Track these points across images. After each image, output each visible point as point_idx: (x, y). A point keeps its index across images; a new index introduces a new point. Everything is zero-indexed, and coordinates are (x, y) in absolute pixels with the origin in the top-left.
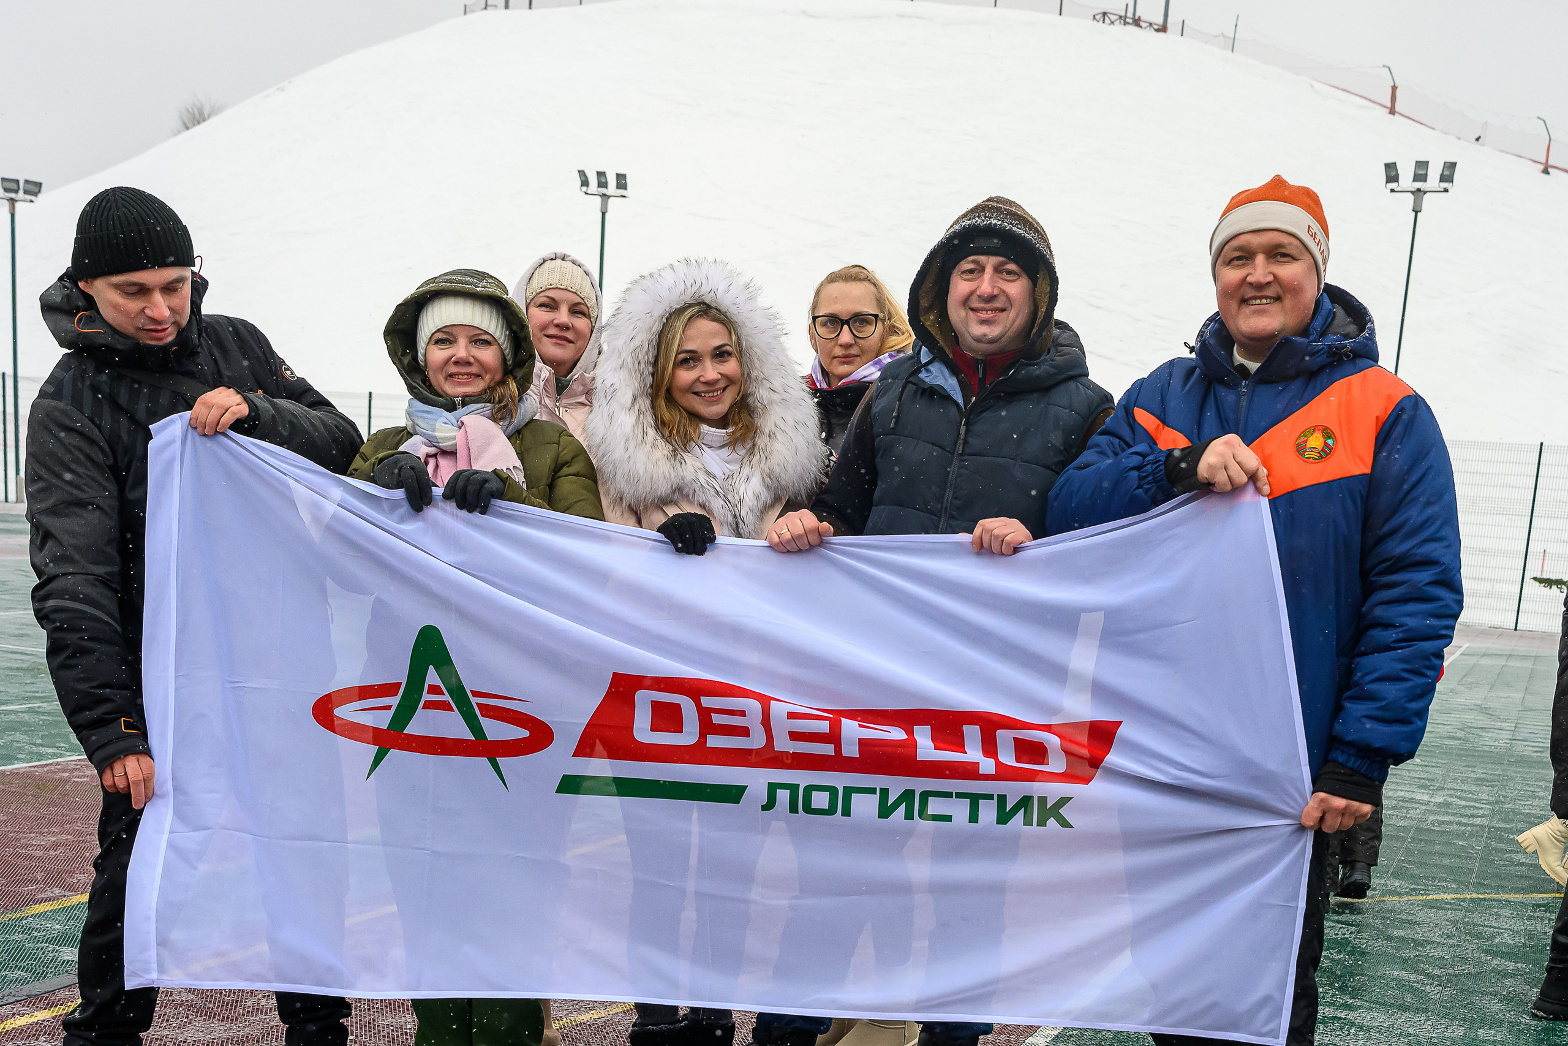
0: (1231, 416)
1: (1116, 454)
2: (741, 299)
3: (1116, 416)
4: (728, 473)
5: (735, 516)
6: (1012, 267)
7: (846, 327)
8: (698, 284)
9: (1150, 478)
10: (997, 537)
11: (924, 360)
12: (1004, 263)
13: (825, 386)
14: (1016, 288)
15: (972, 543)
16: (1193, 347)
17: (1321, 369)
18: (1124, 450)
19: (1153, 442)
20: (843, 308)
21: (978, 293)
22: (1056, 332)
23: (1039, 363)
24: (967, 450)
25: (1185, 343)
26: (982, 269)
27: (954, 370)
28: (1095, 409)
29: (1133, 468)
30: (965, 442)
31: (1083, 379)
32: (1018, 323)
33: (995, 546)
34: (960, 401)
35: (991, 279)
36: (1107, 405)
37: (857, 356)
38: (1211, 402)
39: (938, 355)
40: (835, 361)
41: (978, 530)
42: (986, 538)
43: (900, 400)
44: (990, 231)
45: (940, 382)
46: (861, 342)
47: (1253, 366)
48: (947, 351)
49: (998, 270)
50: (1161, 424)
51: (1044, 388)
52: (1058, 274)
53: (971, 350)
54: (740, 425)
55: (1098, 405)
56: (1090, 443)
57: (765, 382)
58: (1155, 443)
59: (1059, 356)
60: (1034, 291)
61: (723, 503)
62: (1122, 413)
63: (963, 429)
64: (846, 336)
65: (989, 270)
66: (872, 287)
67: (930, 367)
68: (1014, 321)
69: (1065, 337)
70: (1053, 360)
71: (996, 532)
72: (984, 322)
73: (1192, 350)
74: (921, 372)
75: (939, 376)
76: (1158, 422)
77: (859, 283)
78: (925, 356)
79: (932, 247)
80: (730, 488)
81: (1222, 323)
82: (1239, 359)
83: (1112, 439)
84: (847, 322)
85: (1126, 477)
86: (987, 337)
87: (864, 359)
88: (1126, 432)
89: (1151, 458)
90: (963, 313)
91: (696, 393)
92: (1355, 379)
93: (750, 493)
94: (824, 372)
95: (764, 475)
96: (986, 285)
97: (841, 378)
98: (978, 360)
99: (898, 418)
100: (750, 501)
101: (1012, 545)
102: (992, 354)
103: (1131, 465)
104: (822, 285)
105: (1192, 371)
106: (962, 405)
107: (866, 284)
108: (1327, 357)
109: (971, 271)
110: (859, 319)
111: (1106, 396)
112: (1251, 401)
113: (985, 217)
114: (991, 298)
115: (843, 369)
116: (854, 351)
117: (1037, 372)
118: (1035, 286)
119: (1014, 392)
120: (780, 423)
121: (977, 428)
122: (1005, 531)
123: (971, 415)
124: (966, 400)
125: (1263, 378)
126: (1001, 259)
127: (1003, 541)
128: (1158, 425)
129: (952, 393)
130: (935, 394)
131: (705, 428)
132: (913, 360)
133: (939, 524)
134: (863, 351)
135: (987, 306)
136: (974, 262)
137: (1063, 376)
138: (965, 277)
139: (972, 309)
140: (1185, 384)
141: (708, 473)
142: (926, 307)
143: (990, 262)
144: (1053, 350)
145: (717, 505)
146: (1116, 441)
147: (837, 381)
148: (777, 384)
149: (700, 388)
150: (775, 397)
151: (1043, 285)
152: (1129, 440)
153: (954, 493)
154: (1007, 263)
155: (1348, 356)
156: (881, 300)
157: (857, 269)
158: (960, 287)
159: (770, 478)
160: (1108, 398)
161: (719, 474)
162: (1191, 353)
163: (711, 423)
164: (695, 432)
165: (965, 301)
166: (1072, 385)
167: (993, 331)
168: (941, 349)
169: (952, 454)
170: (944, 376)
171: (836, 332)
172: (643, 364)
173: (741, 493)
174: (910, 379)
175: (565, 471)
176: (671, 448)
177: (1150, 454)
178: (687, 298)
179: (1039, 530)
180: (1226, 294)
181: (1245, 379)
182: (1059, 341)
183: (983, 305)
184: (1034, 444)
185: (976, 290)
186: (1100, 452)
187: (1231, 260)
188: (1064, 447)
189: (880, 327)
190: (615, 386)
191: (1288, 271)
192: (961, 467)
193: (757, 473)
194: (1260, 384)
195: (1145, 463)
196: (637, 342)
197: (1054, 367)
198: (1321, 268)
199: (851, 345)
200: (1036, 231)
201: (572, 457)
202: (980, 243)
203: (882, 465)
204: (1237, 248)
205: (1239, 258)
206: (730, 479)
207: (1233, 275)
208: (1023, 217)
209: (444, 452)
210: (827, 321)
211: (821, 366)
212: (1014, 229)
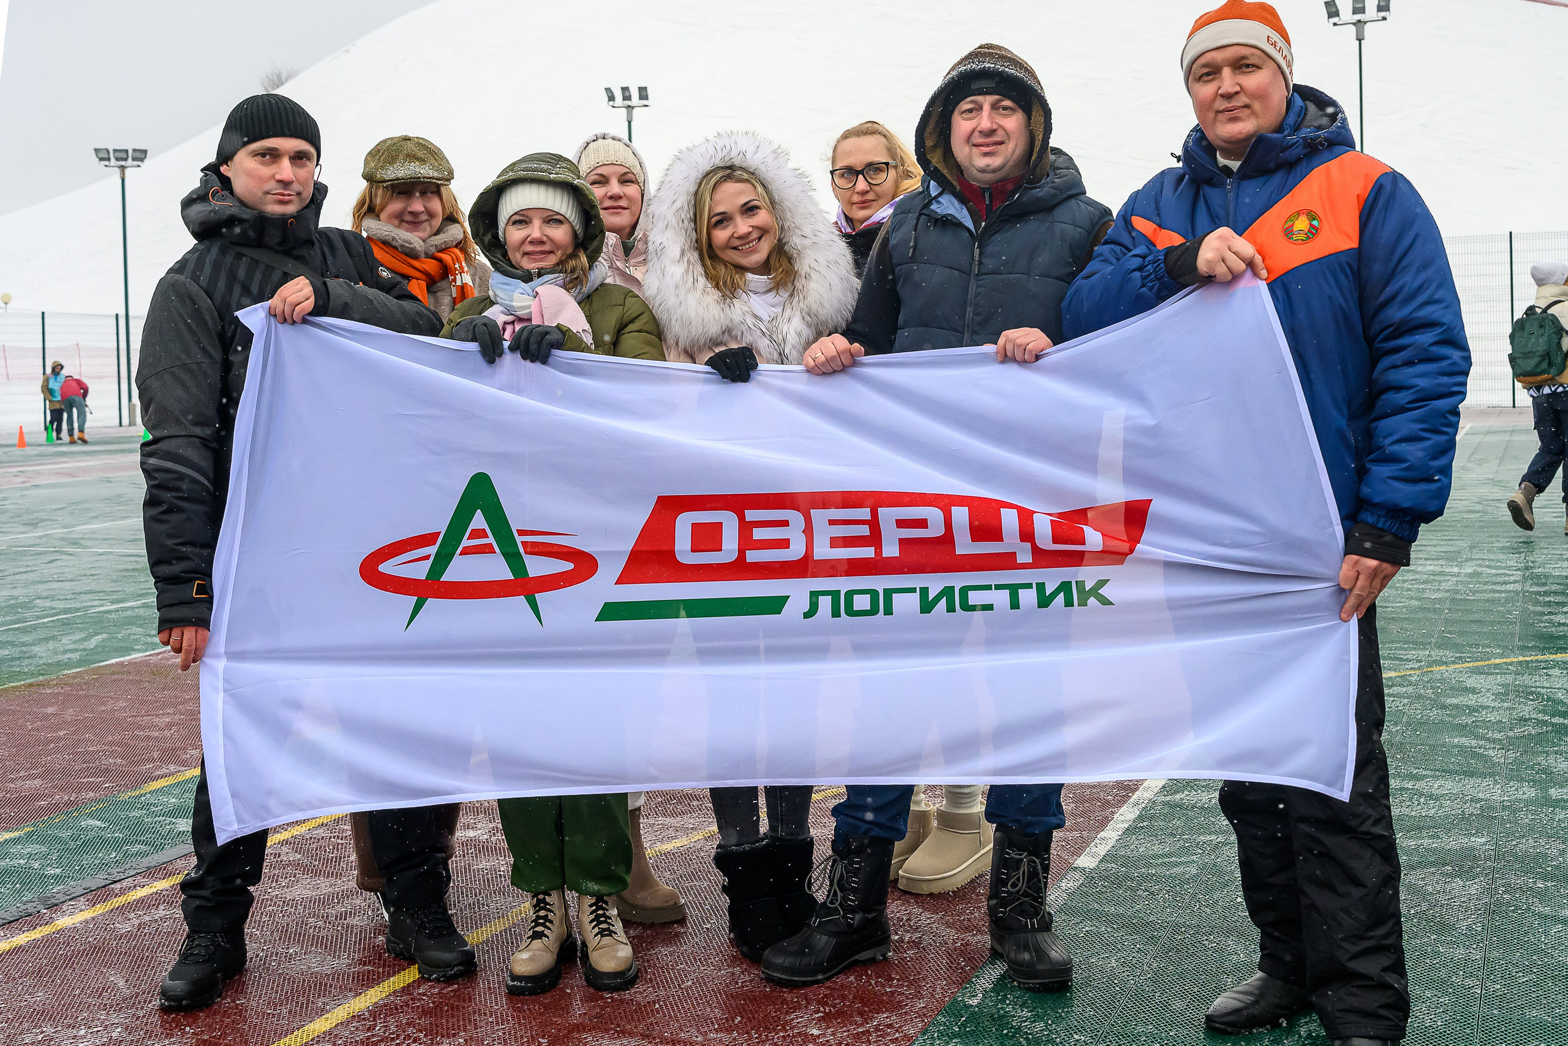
0: (1221, 213)
1: (1118, 259)
2: (769, 160)
3: (1116, 226)
4: (773, 315)
5: (780, 354)
6: (1007, 103)
7: (860, 176)
8: (728, 148)
9: (1153, 276)
10: (1019, 346)
11: (934, 193)
12: (999, 101)
13: (849, 230)
14: (1013, 122)
15: (997, 353)
16: (1180, 156)
17: (1299, 160)
18: (1125, 254)
19: (1151, 244)
20: (857, 160)
21: (979, 129)
22: (1052, 157)
23: (1042, 185)
24: (983, 270)
25: (1172, 154)
26: (980, 108)
27: (963, 199)
28: (1096, 224)
29: (1135, 270)
30: (980, 263)
31: (1082, 197)
32: (1017, 152)
33: (1018, 356)
34: (971, 226)
35: (990, 117)
36: (1107, 219)
37: (874, 201)
38: (1201, 203)
39: (946, 187)
40: (854, 207)
41: (1001, 341)
42: (1009, 348)
43: (915, 231)
44: (984, 74)
45: (951, 211)
46: (876, 188)
47: (1234, 166)
48: (954, 183)
49: (994, 107)
50: (1158, 227)
51: (1047, 207)
52: (1050, 106)
53: (978, 181)
54: (780, 270)
55: (1100, 218)
56: (1094, 254)
57: (796, 230)
58: (1154, 246)
59: (1058, 178)
60: (1030, 123)
61: (769, 343)
62: (1122, 223)
63: (977, 252)
64: (861, 184)
65: (987, 107)
66: (884, 138)
67: (939, 199)
68: (1014, 151)
69: (1059, 161)
70: (1053, 182)
71: (1018, 341)
72: (986, 154)
73: (1179, 159)
74: (932, 204)
75: (948, 206)
76: (1154, 225)
77: (870, 137)
78: (934, 191)
79: (933, 93)
80: (775, 329)
81: (1202, 132)
82: (1222, 161)
83: (1113, 246)
84: (862, 172)
85: (1129, 278)
86: (991, 167)
87: (880, 202)
88: (1127, 241)
89: (1150, 258)
90: (967, 149)
91: (735, 248)
92: (1332, 164)
93: (792, 332)
94: (847, 218)
95: (804, 314)
96: (985, 121)
97: (862, 221)
98: (984, 188)
99: (915, 247)
100: (792, 339)
101: (1034, 352)
102: (997, 182)
103: (1133, 267)
104: (838, 142)
105: (1181, 179)
106: (974, 231)
107: (876, 136)
108: (1304, 148)
109: (970, 111)
110: (873, 168)
111: (1105, 210)
112: (1237, 196)
113: (979, 62)
114: (991, 132)
115: (861, 214)
116: (870, 196)
117: (1040, 195)
118: (1029, 118)
119: (1020, 214)
120: (814, 264)
121: (990, 249)
122: (1026, 340)
123: (982, 239)
124: (977, 226)
125: (1244, 174)
126: (997, 97)
127: (1025, 350)
128: (1155, 229)
129: (962, 220)
130: (948, 223)
131: (750, 276)
132: (923, 195)
133: (963, 339)
134: (878, 197)
135: (988, 140)
136: (972, 102)
137: (1064, 196)
138: (965, 115)
139: (975, 145)
140: (1176, 190)
141: (756, 317)
142: (931, 146)
143: (987, 101)
144: (1051, 173)
145: (763, 345)
146: (1117, 248)
147: (859, 224)
148: (807, 230)
149: (737, 243)
150: (806, 242)
151: (1038, 117)
152: (1130, 246)
153: (974, 311)
154: (1003, 100)
155: (1323, 146)
156: (892, 149)
157: (869, 125)
158: (962, 126)
159: (810, 316)
160: (1107, 212)
161: (766, 318)
162: (1178, 161)
163: (754, 271)
164: (740, 280)
165: (968, 139)
166: (1073, 203)
167: (995, 162)
168: (948, 181)
169: (969, 275)
170: (954, 206)
171: (851, 182)
172: (686, 222)
173: (784, 333)
174: (923, 212)
175: (631, 327)
176: (720, 294)
177: (1150, 254)
178: (718, 162)
179: (1058, 336)
180: (1202, 107)
181: (1230, 178)
182: (1056, 165)
183: (984, 140)
184: (1044, 259)
185: (977, 127)
186: (1103, 261)
187: (1201, 76)
188: (1071, 260)
189: (892, 173)
190: (664, 244)
191: (1253, 81)
192: (978, 286)
193: (798, 314)
194: (1244, 180)
195: (1146, 264)
196: (678, 204)
197: (1055, 188)
198: (1287, 71)
199: (867, 192)
200: (1026, 70)
201: (637, 314)
202: (975, 86)
203: (904, 291)
204: (1204, 66)
205: (1208, 74)
206: (775, 321)
207: (1207, 90)
208: (1013, 59)
209: (520, 319)
210: (845, 173)
211: (844, 213)
212: (1007, 69)
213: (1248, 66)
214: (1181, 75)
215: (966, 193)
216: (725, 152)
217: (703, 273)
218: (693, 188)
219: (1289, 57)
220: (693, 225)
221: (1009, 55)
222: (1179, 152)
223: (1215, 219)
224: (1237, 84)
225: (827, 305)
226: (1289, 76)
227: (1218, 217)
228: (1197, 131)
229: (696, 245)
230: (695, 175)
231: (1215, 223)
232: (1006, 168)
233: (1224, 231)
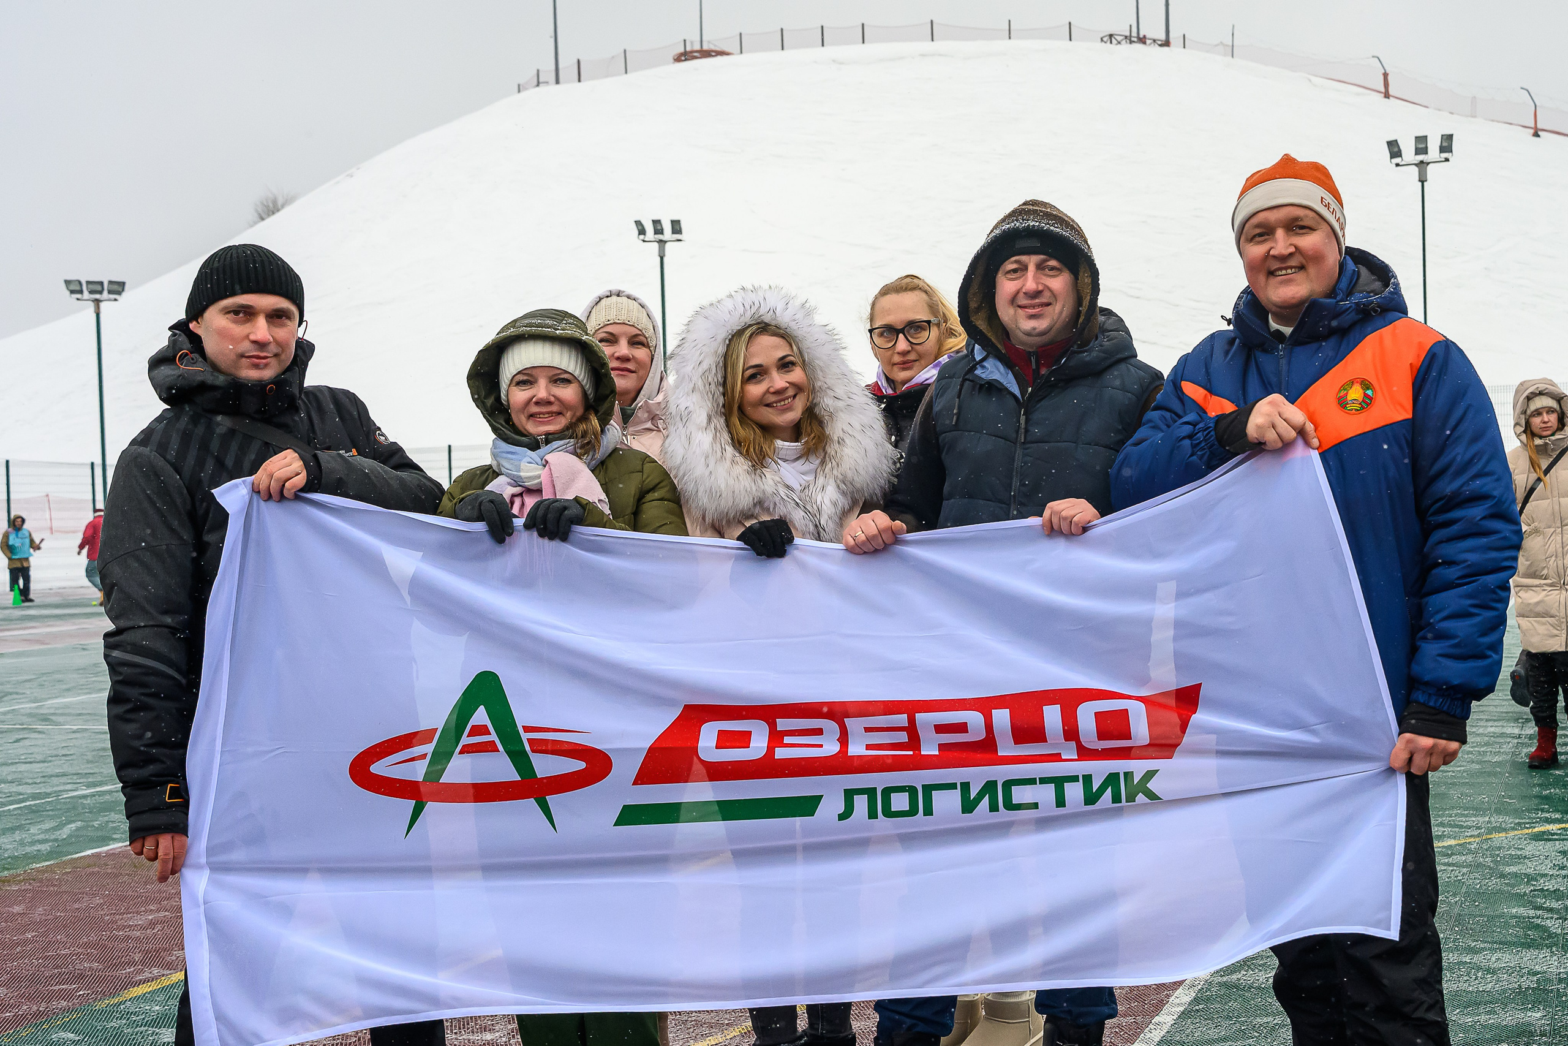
0: (1274, 379)
1: (1168, 426)
2: (799, 316)
3: (1166, 391)
4: (804, 483)
5: (816, 526)
6: (1053, 263)
7: (901, 336)
8: (757, 305)
9: (1203, 444)
10: (1065, 519)
11: (978, 357)
12: (1045, 261)
13: (890, 392)
14: (1059, 283)
15: (1043, 526)
16: (1230, 319)
17: (1353, 325)
18: (1176, 422)
19: (1202, 411)
20: (896, 318)
21: (1024, 291)
22: (1102, 318)
23: (1088, 349)
24: (1028, 439)
25: (1222, 316)
26: (1024, 268)
27: (1008, 364)
28: (1147, 388)
29: (1184, 438)
30: (1027, 431)
31: (1132, 361)
32: (1065, 314)
33: (1065, 528)
34: (1017, 392)
35: (1035, 277)
36: (1158, 382)
37: (916, 361)
38: (1253, 369)
39: (991, 350)
40: (896, 368)
41: (1047, 513)
42: (1055, 520)
43: (959, 397)
44: (1029, 233)
45: (996, 376)
46: (918, 347)
47: (1287, 330)
48: (999, 346)
49: (1040, 267)
50: (1208, 394)
51: (1096, 372)
52: (1097, 266)
53: (1023, 343)
54: (813, 435)
55: (1150, 383)
56: (1144, 420)
57: (828, 391)
58: (1205, 412)
59: (1107, 341)
60: (1077, 283)
61: (804, 514)
62: (1171, 388)
63: (1023, 419)
64: (902, 344)
65: (1032, 268)
66: (924, 296)
67: (985, 364)
68: (1061, 313)
69: (1110, 323)
70: (1101, 346)
71: (1064, 514)
72: (1032, 317)
73: (1229, 322)
74: (976, 369)
75: (993, 371)
76: (1206, 392)
77: (910, 293)
78: (978, 353)
79: (976, 252)
80: (808, 499)
81: (1253, 295)
82: (1274, 325)
83: (1163, 413)
84: (902, 331)
85: (1179, 447)
86: (1037, 330)
87: (923, 362)
88: (1176, 405)
89: (1201, 425)
90: (1011, 311)
91: (769, 405)
92: (1386, 331)
93: (827, 501)
94: (888, 379)
95: (838, 481)
96: (1030, 282)
97: (904, 383)
98: (1030, 352)
99: (958, 414)
100: (828, 509)
101: (1080, 525)
102: (1043, 346)
104: (876, 298)
105: (1231, 342)
106: (1019, 396)
107: (917, 292)
108: (1357, 314)
109: (1015, 271)
110: (913, 327)
111: (1155, 373)
112: (1289, 363)
113: (1023, 220)
114: (1037, 294)
115: (902, 375)
116: (912, 357)
117: (1088, 359)
118: (1076, 278)
119: (1067, 380)
120: (847, 428)
121: (1036, 416)
122: (1071, 512)
123: (1028, 405)
124: (1023, 391)
125: (1300, 339)
126: (1042, 257)
127: (1071, 522)
128: (1206, 395)
129: (1008, 386)
130: (992, 388)
131: (779, 442)
132: (967, 359)
133: (1010, 511)
134: (920, 357)
135: (1034, 302)
136: (1016, 262)
137: (1113, 359)
138: (1009, 276)
139: (1020, 307)
140: (1227, 354)
141: (788, 487)
142: (975, 308)
143: (1032, 261)
144: (1101, 337)
145: (798, 516)
146: (1168, 415)
147: (900, 386)
148: (840, 392)
149: (771, 399)
150: (840, 404)
151: (1085, 278)
152: (1180, 412)
153: (1020, 482)
154: (1049, 261)
155: (1376, 311)
156: (934, 306)
157: (908, 280)
158: (1005, 287)
159: (845, 484)
160: (1158, 375)
161: (797, 487)
162: (1229, 325)
164: (770, 448)
165: (1013, 300)
166: (1123, 366)
167: (1042, 324)
168: (993, 345)
169: (1015, 443)
170: (999, 371)
171: (893, 341)
172: (713, 386)
173: (819, 503)
174: (967, 377)
175: (650, 496)
176: (750, 464)
177: (1200, 422)
178: (747, 319)
179: (1106, 507)
180: (1253, 268)
181: (1282, 343)
182: (1105, 327)
183: (1030, 302)
184: (1092, 426)
185: (1022, 288)
186: (1153, 427)
187: (1254, 236)
188: (1120, 427)
189: (934, 332)
190: (690, 409)
191: (1308, 242)
192: (1025, 455)
193: (832, 481)
194: (1296, 346)
195: (1196, 431)
196: (705, 366)
197: (1104, 352)
198: (1340, 235)
199: (909, 352)
200: (1072, 228)
201: (657, 481)
202: (1021, 244)
203: (947, 459)
204: (1258, 226)
205: (1260, 235)
206: (807, 490)
207: (1257, 250)
208: (1058, 216)
209: (529, 491)
210: (884, 332)
211: (884, 373)
212: (1052, 228)
213: (1302, 227)
214: (1232, 237)
215: (1011, 357)
216: (754, 310)
217: (730, 441)
218: (722, 350)
219: (1342, 220)
220: (721, 389)
221: (1055, 213)
222: (1229, 315)
223: (1268, 386)
224: (1291, 245)
225: (862, 472)
226: (1342, 239)
227: (1270, 385)
228: (1248, 293)
229: (723, 410)
230: (723, 334)
231: (1268, 390)
232: (1052, 333)
233: (1276, 397)
